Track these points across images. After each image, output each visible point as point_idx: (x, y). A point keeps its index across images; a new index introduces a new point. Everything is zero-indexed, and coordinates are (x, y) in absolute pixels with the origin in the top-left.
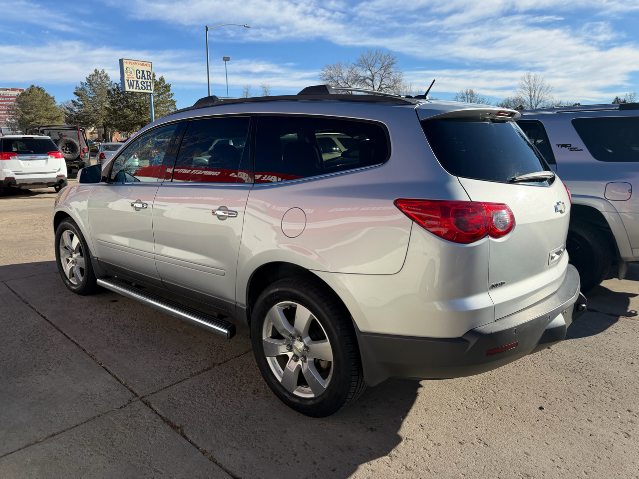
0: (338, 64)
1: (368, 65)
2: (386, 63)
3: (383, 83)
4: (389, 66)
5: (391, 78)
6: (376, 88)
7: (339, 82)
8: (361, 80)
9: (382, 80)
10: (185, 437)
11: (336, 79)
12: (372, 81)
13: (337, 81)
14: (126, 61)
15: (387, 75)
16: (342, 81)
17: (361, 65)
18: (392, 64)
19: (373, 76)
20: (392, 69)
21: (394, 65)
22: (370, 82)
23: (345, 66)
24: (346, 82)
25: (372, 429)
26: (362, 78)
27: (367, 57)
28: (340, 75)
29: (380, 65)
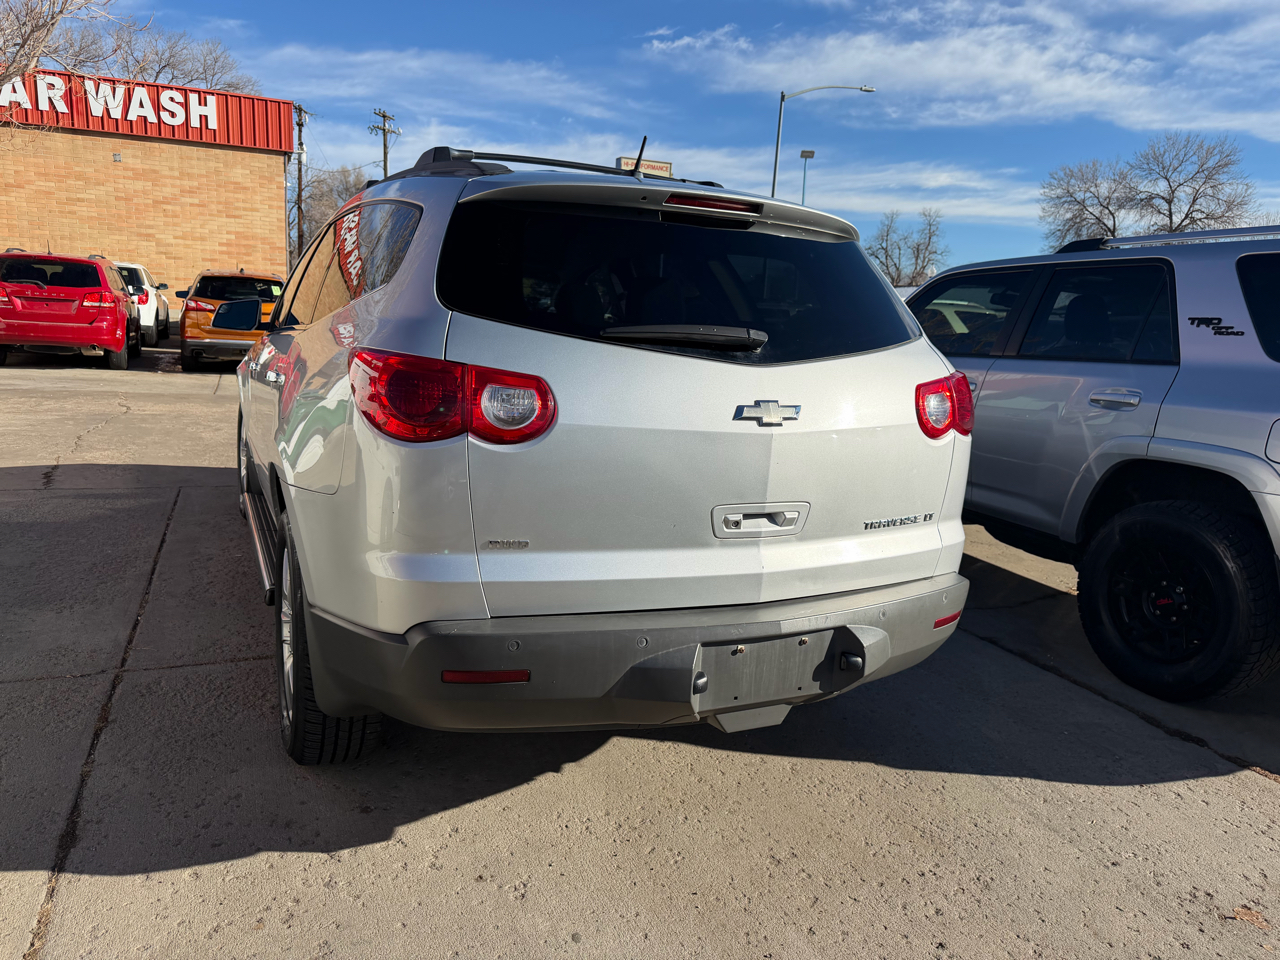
0: (1091, 165)
1: (1164, 168)
2: (1210, 164)
3: (1197, 207)
4: (1220, 167)
5: (1221, 197)
6: (1177, 219)
7: (1088, 203)
8: (1142, 200)
9: (1194, 201)
10: (97, 735)
11: (1080, 196)
12: (1169, 202)
13: (1082, 203)
14: (626, 160)
15: (1210, 191)
16: (1096, 201)
17: (1145, 166)
18: (1226, 165)
19: (1173, 192)
20: (1223, 178)
21: (1232, 168)
22: (1164, 206)
23: (1107, 169)
24: (1105, 204)
25: (366, 810)
26: (1143, 196)
27: (1162, 150)
28: (1092, 189)
29: (1196, 168)
